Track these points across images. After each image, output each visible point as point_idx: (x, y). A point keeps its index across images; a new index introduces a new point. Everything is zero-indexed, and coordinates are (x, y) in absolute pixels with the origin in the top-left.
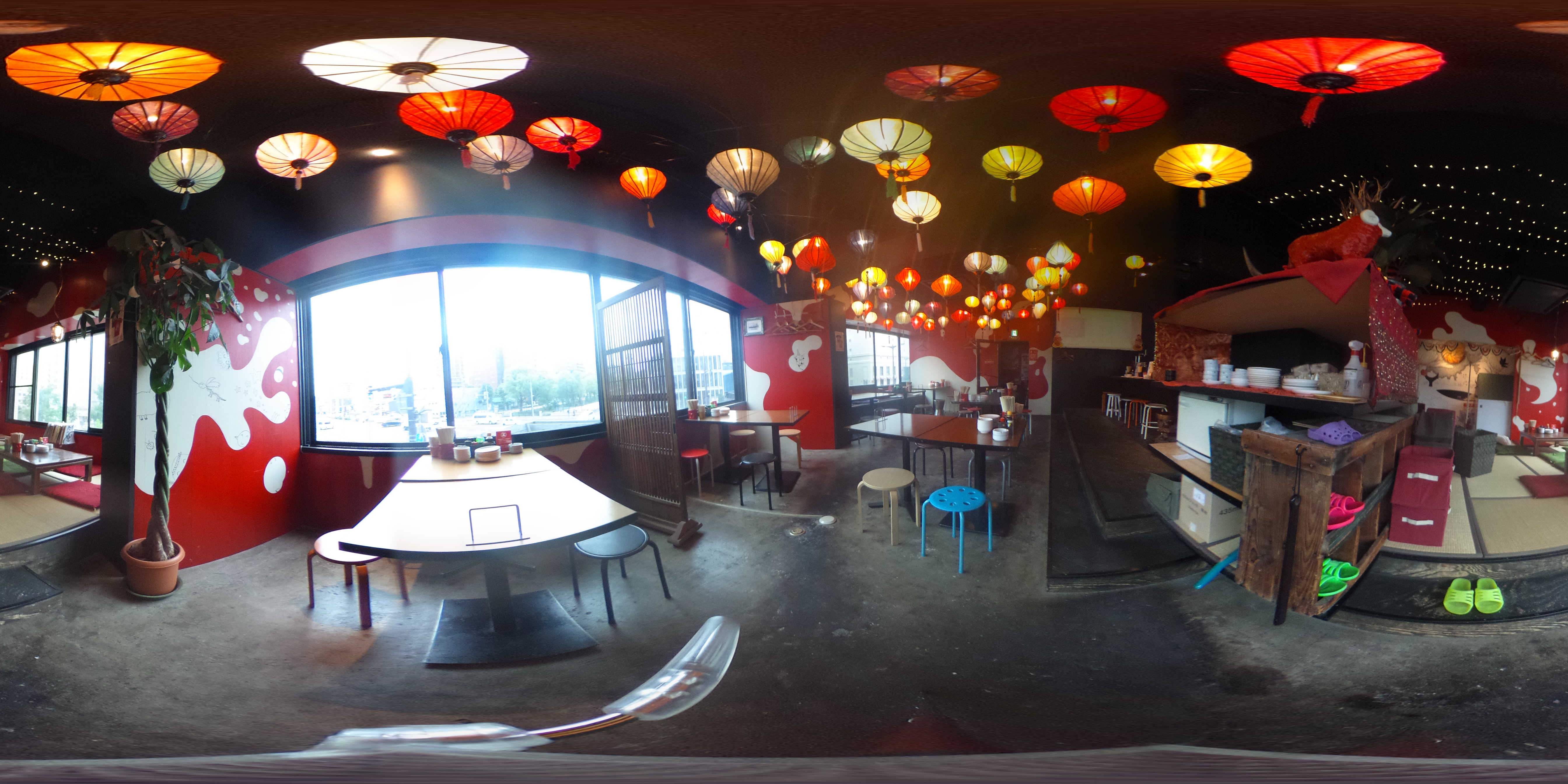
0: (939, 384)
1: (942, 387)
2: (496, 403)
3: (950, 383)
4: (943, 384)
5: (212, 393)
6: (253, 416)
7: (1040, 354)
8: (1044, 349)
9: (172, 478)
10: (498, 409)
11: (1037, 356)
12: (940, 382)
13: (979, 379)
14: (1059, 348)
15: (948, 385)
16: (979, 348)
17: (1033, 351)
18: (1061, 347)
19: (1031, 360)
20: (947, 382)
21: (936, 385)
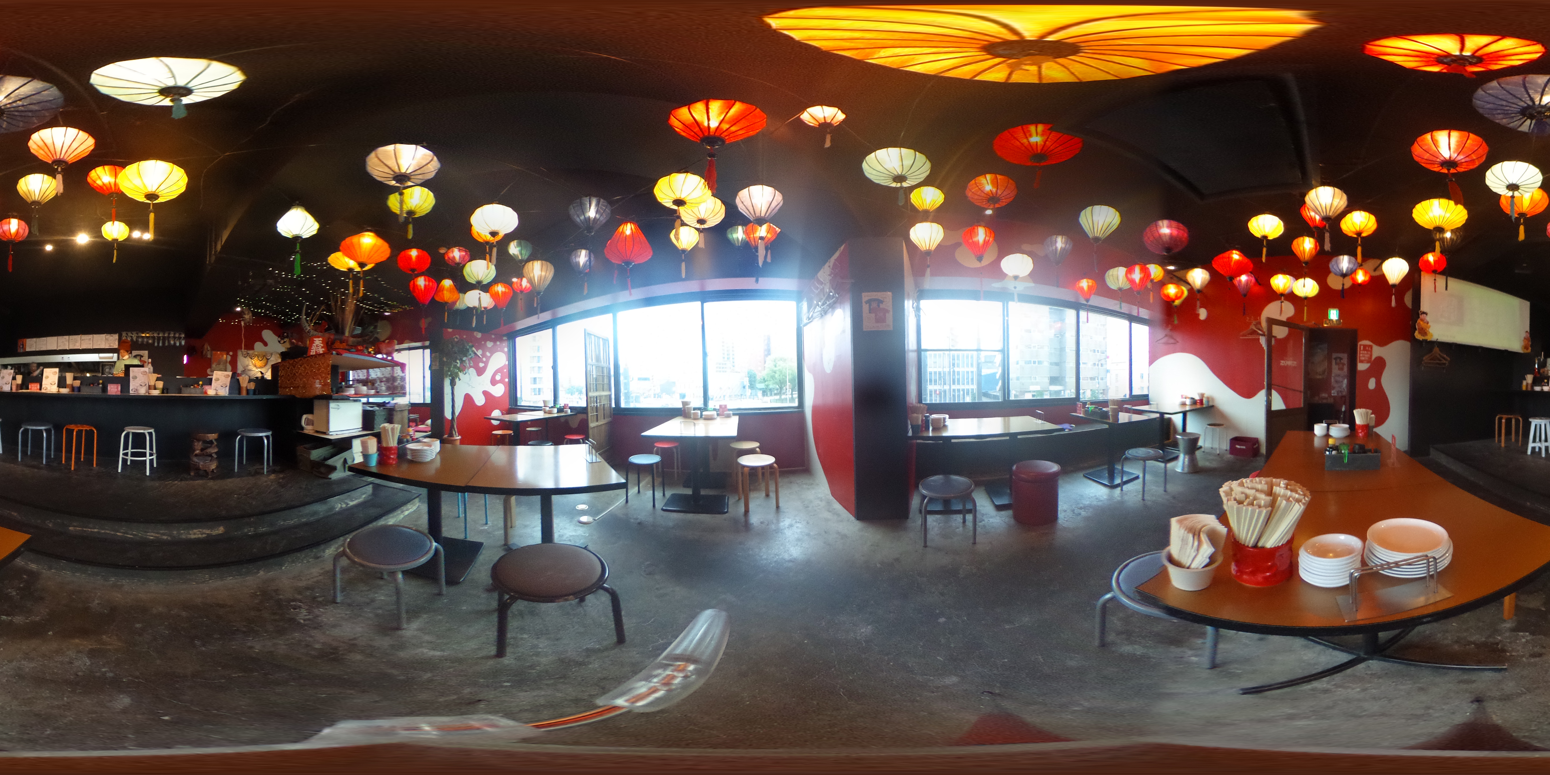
0: (1194, 402)
1: (1198, 406)
2: (760, 389)
3: (1213, 399)
4: (1201, 401)
5: (470, 385)
6: (486, 393)
7: (1377, 351)
8: (1382, 343)
9: (457, 413)
10: (761, 394)
11: (1371, 355)
12: (1197, 398)
13: (1269, 394)
14: (1426, 341)
15: (1211, 404)
16: (1270, 336)
17: (1365, 346)
18: (1429, 338)
19: (1362, 362)
20: (1208, 398)
21: (1188, 402)
